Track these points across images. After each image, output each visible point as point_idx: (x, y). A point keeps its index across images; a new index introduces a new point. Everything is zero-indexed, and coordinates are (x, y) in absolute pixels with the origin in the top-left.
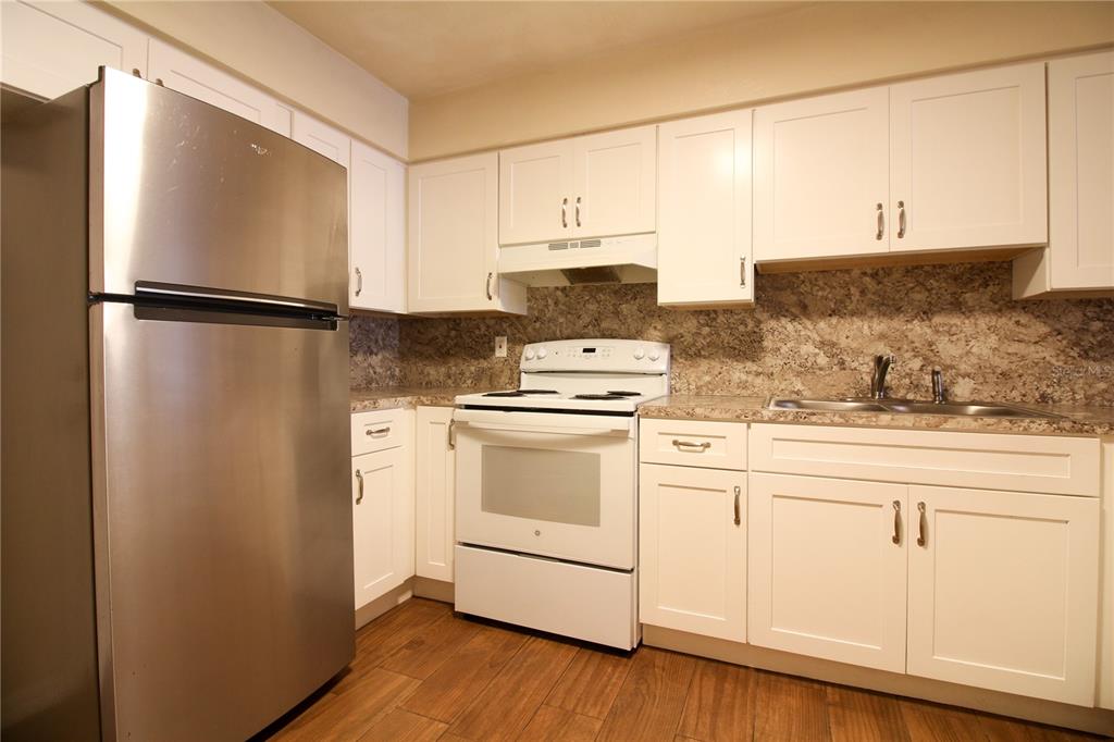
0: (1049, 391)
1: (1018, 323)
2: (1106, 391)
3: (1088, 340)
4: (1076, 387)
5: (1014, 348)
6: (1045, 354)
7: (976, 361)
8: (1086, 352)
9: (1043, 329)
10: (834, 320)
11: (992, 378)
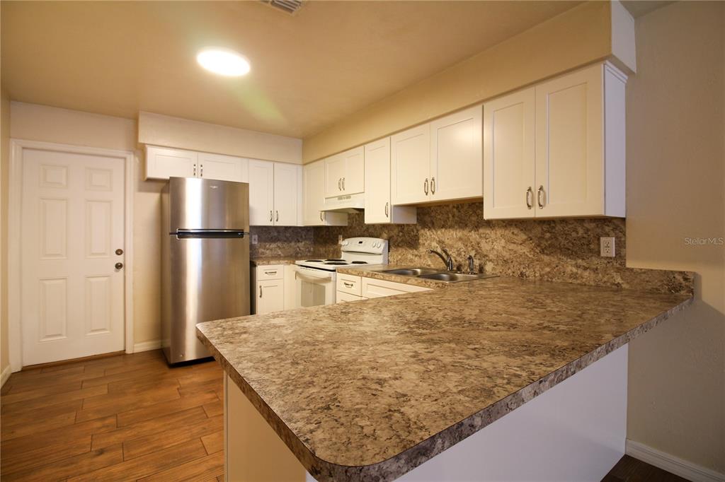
0: (524, 271)
1: (513, 233)
2: (549, 272)
3: (544, 243)
4: (536, 269)
5: (512, 246)
6: (525, 251)
7: (496, 253)
8: (543, 250)
9: (524, 237)
10: (443, 230)
11: (500, 262)
